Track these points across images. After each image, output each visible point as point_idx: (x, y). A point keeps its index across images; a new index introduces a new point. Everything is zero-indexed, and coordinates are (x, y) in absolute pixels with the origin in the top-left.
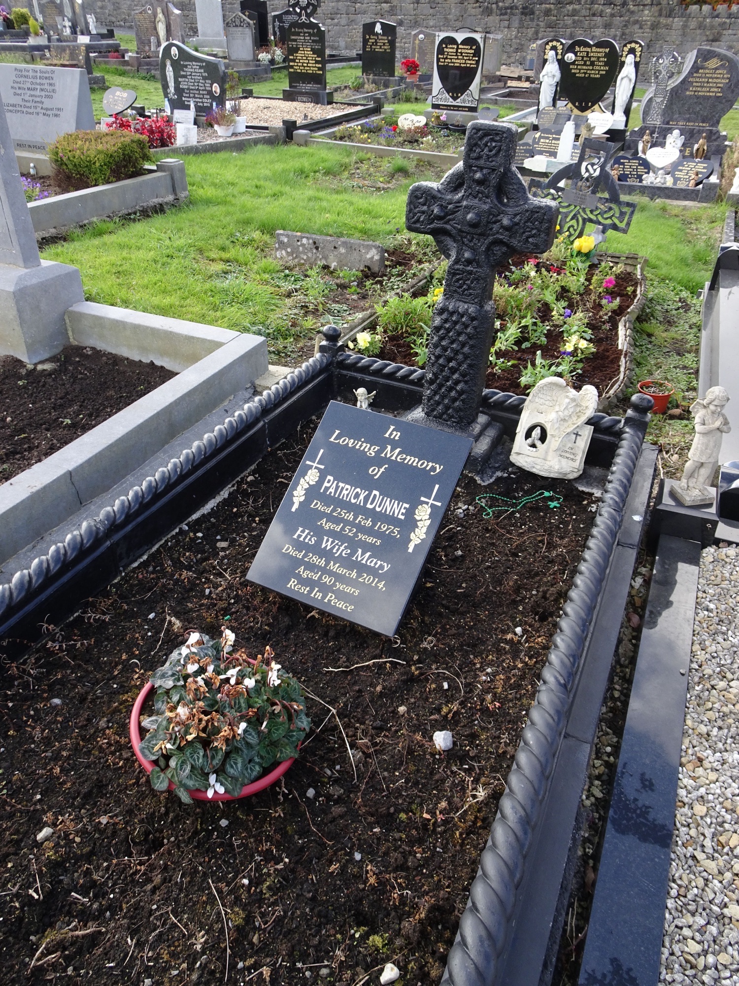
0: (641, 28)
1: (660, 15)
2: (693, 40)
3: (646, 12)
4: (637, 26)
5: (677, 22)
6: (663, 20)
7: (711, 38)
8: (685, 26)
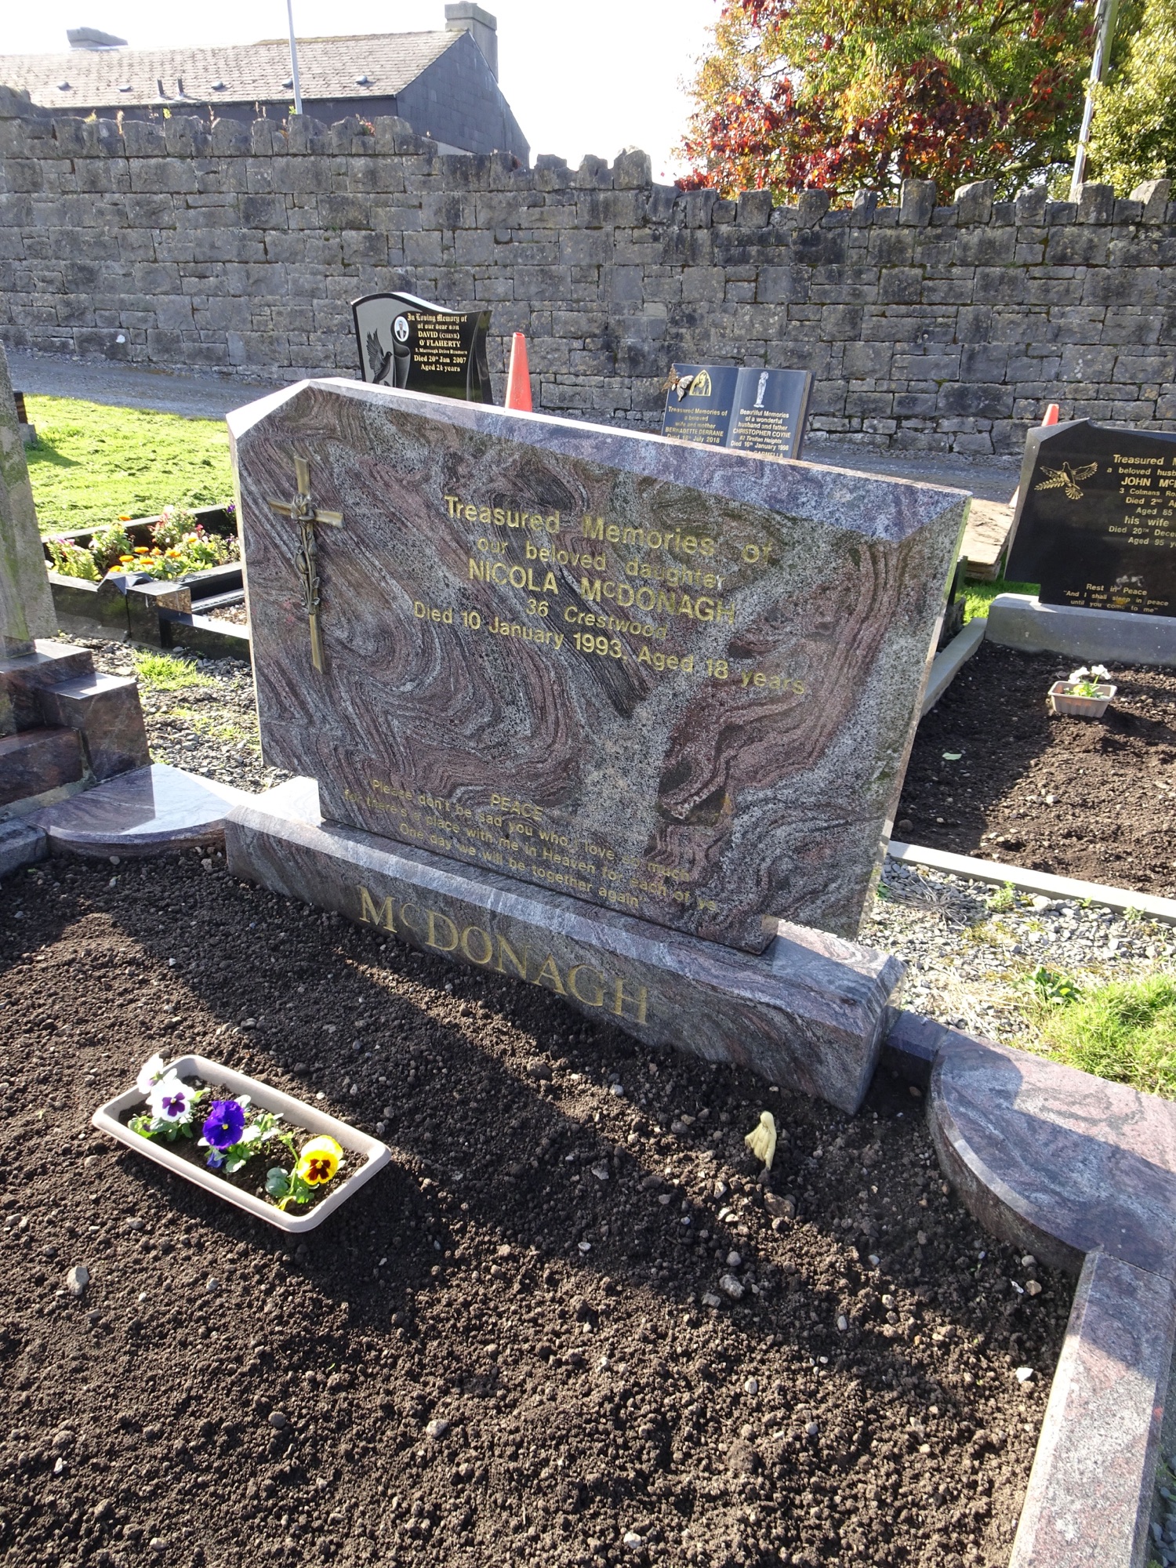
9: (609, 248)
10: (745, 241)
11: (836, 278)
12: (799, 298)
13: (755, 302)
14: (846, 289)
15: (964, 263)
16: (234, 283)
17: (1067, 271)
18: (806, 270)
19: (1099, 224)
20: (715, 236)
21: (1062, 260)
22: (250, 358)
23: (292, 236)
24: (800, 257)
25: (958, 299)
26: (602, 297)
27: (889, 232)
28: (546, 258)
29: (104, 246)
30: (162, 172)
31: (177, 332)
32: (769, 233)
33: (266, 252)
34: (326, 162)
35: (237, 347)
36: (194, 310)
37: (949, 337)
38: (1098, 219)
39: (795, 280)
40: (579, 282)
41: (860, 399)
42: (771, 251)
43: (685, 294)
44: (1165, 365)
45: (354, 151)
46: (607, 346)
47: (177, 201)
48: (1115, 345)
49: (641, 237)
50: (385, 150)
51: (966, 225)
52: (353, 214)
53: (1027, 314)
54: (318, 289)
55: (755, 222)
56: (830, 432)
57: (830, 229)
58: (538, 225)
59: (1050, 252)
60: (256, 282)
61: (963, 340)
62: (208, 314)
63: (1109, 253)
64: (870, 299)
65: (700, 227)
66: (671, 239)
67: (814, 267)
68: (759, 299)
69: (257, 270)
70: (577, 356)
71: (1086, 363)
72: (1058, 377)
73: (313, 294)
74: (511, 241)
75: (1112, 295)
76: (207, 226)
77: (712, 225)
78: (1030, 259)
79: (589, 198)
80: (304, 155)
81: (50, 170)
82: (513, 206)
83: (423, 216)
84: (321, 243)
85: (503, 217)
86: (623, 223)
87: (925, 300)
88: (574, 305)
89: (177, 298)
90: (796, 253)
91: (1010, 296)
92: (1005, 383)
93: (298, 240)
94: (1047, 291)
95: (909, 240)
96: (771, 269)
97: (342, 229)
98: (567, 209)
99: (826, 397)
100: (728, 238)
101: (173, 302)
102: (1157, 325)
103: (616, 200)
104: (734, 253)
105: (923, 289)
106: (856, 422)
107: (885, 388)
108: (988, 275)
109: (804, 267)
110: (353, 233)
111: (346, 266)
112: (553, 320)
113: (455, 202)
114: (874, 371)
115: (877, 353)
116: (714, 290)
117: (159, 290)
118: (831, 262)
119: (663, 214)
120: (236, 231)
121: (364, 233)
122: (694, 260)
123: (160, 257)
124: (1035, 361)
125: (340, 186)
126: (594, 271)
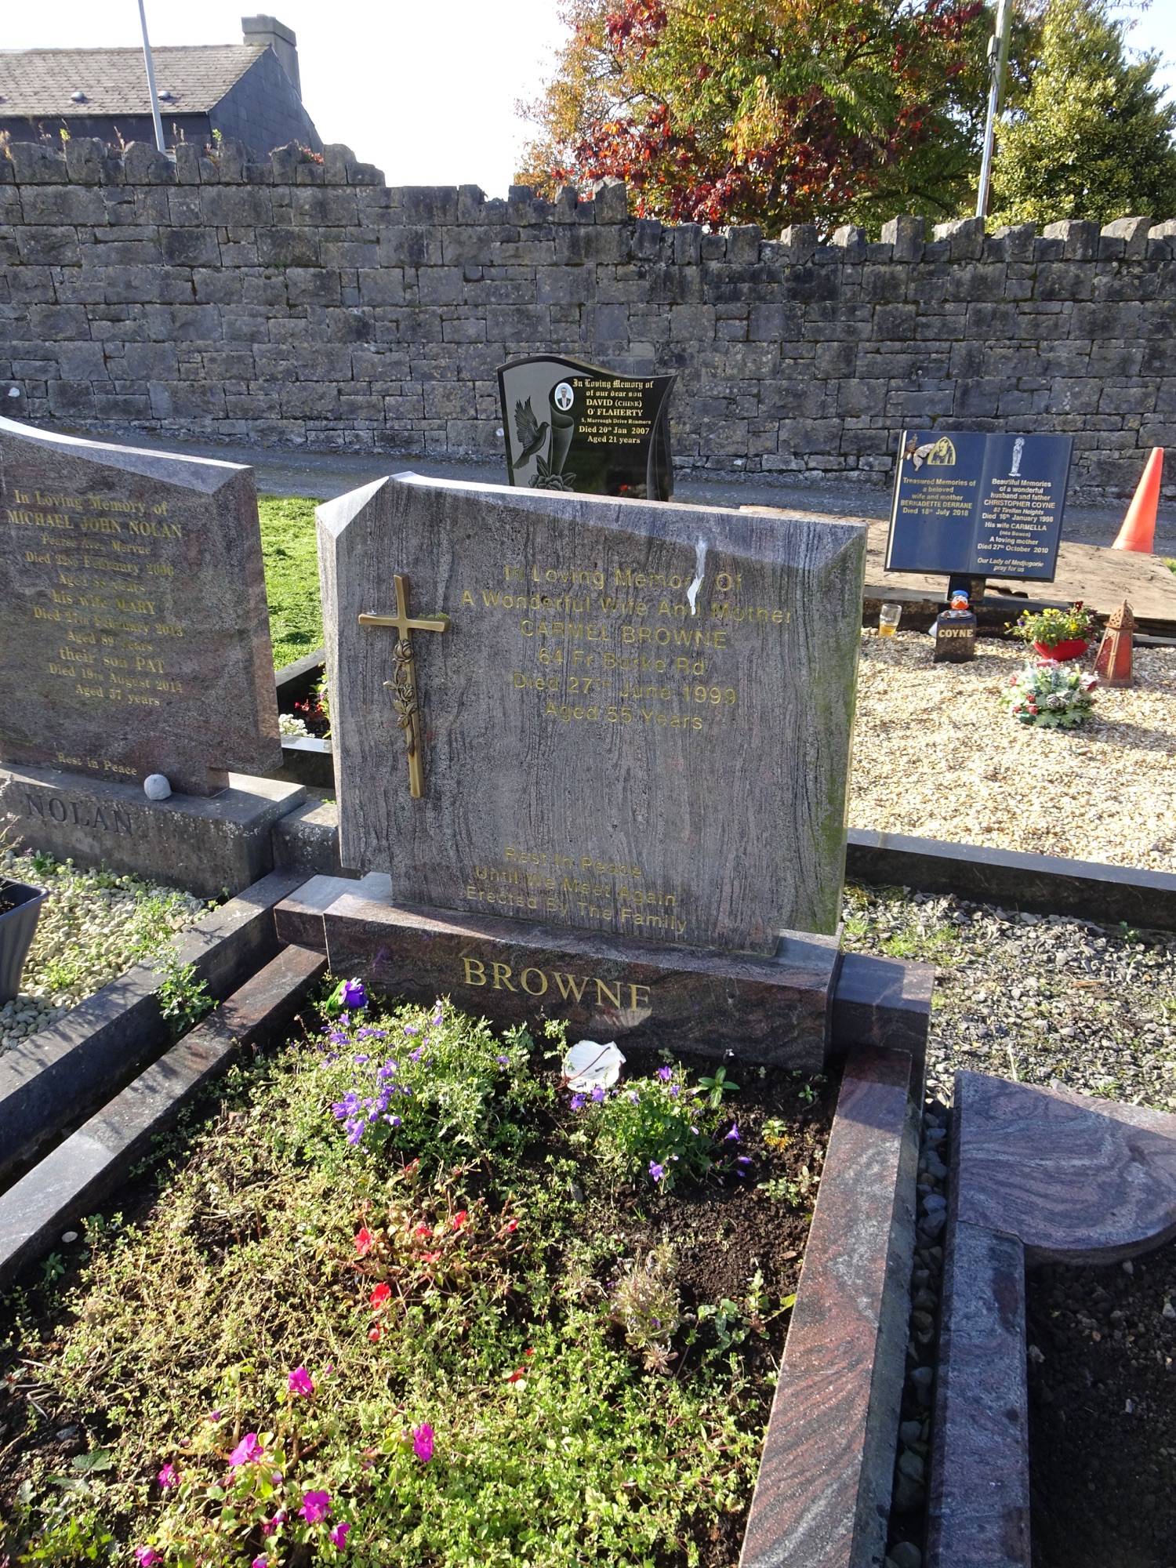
9: (590, 285)
10: (735, 278)
11: (830, 315)
12: (792, 335)
13: (747, 340)
14: (840, 326)
15: (957, 299)
16: (156, 326)
17: (1055, 306)
18: (799, 308)
19: (1085, 261)
21: (1050, 296)
22: (177, 411)
23: (226, 274)
24: (793, 294)
25: (949, 334)
26: (584, 338)
27: (883, 269)
28: (522, 296)
30: (62, 203)
31: (85, 383)
32: (761, 270)
33: (194, 291)
34: (265, 192)
35: (161, 398)
36: (106, 358)
37: (943, 373)
38: (1084, 255)
39: (788, 318)
40: (558, 321)
41: (856, 437)
42: (763, 288)
43: (674, 333)
44: (1146, 395)
45: (299, 180)
47: (83, 234)
48: (1101, 378)
49: (626, 274)
50: (337, 180)
51: (958, 261)
52: (299, 250)
53: (1018, 348)
54: (259, 332)
55: (746, 257)
56: (825, 471)
57: (823, 266)
58: (513, 261)
59: (1039, 288)
60: (182, 326)
61: (957, 376)
62: (124, 362)
63: (1094, 288)
64: (864, 336)
65: (689, 264)
66: (658, 276)
67: (807, 304)
68: (751, 338)
69: (184, 312)
71: (1072, 394)
72: (1047, 410)
73: (253, 338)
74: (482, 278)
75: (1097, 329)
76: (121, 262)
77: (700, 261)
78: (1020, 295)
79: (568, 233)
80: (239, 185)
82: (484, 241)
83: (381, 252)
84: (261, 282)
85: (473, 253)
86: (605, 259)
87: (918, 336)
88: (554, 346)
89: (85, 344)
90: (789, 290)
91: (1002, 331)
92: (997, 417)
93: (234, 278)
94: (1037, 326)
95: (903, 276)
96: (764, 306)
97: (286, 266)
98: (544, 244)
99: (821, 436)
100: (719, 276)
101: (80, 349)
102: (1139, 357)
103: (598, 235)
104: (724, 290)
105: (917, 325)
106: (851, 460)
107: (880, 425)
108: (980, 311)
109: (797, 304)
110: (300, 270)
111: (291, 306)
113: (418, 237)
114: (869, 408)
115: (872, 390)
116: (705, 329)
117: (61, 336)
118: (825, 299)
119: (648, 250)
120: (157, 268)
121: (312, 270)
122: (682, 298)
123: (62, 297)
124: (1025, 395)
125: (283, 219)
126: (575, 310)
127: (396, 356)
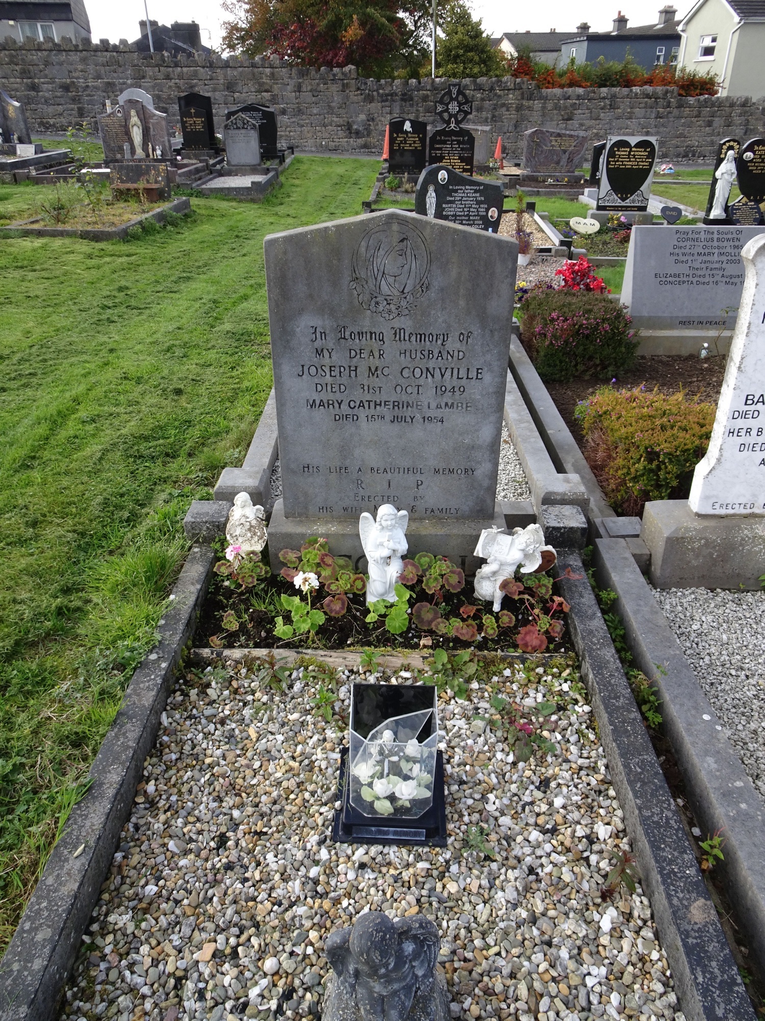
0: (508, 110)
1: (523, 98)
2: (552, 120)
3: (511, 96)
4: (504, 109)
5: (537, 104)
6: (525, 103)
7: (566, 117)
8: (544, 108)
9: (348, 97)
10: (387, 95)
11: (412, 106)
18: (404, 104)
19: (474, 90)
20: (378, 93)
23: (244, 95)
24: (402, 100)
26: (346, 113)
28: (329, 101)
29: (171, 99)
30: (195, 74)
33: (234, 100)
34: (256, 70)
40: (339, 108)
42: (394, 98)
43: (371, 111)
45: (266, 66)
46: (349, 129)
47: (201, 83)
49: (357, 94)
51: (443, 90)
52: (267, 87)
55: (389, 89)
57: (409, 91)
58: (326, 90)
65: (374, 91)
66: (366, 95)
69: (231, 107)
70: (340, 132)
74: (318, 95)
77: (377, 90)
80: (248, 67)
81: (150, 71)
82: (318, 84)
83: (289, 88)
84: (254, 97)
85: (315, 88)
88: (338, 116)
93: (246, 96)
96: (394, 103)
97: (261, 92)
100: (382, 94)
104: (384, 99)
110: (266, 94)
112: (332, 121)
113: (300, 83)
119: (363, 87)
122: (373, 101)
125: (262, 78)
126: (344, 105)
127: (294, 120)
